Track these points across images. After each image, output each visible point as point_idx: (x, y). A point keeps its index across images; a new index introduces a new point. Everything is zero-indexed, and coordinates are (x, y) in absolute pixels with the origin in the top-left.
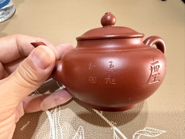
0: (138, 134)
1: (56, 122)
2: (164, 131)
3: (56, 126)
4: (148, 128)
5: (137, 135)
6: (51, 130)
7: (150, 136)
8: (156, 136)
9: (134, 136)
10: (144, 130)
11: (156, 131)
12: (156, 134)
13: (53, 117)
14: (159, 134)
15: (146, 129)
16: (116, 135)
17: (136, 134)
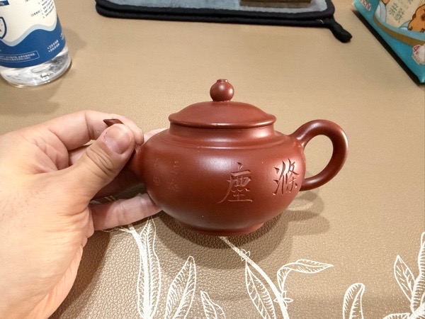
0: (286, 268)
1: (149, 250)
2: (330, 265)
3: (150, 256)
4: (303, 260)
5: (284, 270)
6: (141, 262)
7: (305, 272)
8: (316, 272)
9: (279, 272)
10: (297, 263)
11: (317, 264)
12: (316, 269)
13: (145, 242)
14: (321, 270)
15: (301, 262)
16: (250, 271)
17: (282, 268)
